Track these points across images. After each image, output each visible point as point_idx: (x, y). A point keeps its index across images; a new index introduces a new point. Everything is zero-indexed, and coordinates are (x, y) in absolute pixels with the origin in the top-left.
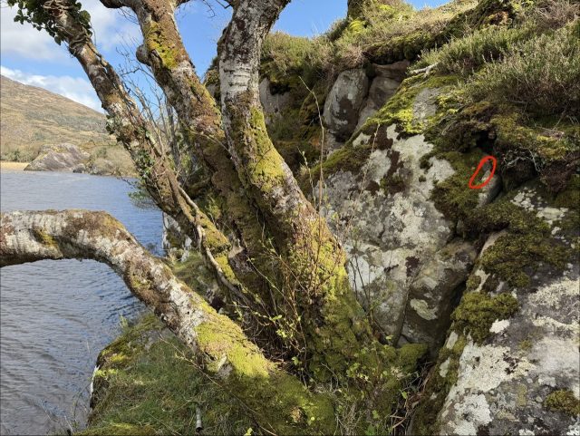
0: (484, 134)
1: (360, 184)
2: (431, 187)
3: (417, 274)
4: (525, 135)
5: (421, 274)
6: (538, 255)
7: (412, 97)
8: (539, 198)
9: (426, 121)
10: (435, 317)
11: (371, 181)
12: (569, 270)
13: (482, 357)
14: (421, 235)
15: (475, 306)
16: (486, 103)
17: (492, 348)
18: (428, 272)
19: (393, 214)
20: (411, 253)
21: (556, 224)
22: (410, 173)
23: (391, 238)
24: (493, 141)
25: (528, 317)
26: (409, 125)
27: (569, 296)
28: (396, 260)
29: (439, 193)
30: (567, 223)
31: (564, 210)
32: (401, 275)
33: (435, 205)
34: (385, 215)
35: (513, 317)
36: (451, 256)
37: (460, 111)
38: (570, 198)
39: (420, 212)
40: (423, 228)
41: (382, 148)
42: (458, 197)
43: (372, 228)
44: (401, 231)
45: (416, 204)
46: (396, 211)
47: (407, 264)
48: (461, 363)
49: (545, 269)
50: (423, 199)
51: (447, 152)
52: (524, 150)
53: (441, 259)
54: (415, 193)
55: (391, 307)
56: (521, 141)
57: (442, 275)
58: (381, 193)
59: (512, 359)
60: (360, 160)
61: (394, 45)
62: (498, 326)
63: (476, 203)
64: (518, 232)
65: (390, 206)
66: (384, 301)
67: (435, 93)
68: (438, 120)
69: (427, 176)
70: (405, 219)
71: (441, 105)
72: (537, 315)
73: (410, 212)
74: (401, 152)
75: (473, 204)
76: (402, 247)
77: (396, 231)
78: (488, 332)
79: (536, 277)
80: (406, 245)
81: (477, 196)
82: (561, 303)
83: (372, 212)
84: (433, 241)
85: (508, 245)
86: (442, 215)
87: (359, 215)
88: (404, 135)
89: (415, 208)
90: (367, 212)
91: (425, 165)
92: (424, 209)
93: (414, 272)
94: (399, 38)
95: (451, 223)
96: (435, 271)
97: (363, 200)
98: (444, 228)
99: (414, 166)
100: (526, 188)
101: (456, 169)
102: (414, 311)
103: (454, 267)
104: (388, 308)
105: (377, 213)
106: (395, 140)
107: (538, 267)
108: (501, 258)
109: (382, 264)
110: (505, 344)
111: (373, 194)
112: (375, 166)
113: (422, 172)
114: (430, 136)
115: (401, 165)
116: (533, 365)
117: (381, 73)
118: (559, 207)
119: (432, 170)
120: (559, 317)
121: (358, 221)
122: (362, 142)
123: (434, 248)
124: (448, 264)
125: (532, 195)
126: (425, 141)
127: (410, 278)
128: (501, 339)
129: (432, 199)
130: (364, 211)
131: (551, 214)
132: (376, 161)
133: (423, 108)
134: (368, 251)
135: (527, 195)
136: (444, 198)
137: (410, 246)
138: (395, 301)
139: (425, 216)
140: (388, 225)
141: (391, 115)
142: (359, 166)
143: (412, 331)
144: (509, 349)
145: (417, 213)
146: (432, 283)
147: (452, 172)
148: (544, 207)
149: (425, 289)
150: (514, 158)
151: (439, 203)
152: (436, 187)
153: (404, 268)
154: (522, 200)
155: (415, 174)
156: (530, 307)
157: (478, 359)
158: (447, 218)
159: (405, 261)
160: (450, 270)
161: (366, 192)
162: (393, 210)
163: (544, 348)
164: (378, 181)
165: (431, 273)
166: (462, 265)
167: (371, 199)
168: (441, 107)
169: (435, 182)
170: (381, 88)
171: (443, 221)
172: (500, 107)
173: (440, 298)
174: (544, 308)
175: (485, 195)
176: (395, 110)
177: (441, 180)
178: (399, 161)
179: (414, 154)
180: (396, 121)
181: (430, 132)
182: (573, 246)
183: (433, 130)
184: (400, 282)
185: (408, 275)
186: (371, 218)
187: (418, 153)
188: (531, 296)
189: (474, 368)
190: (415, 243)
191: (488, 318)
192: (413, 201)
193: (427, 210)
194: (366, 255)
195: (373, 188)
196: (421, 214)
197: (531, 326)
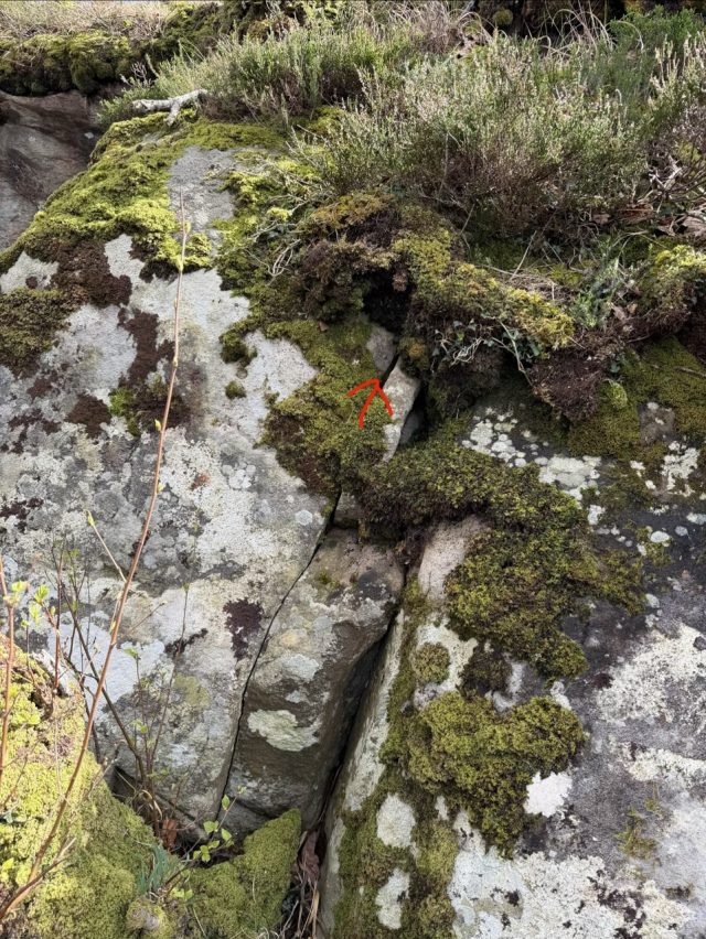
0: (381, 277)
1: (45, 404)
2: (263, 413)
3: (263, 647)
4: (484, 283)
5: (273, 648)
6: (586, 584)
7: (161, 165)
8: (527, 434)
9: (214, 233)
10: (314, 740)
11: (82, 396)
12: (653, 611)
13: (523, 890)
14: (253, 539)
15: (466, 744)
16: (369, 200)
17: (551, 866)
18: (292, 638)
19: (168, 488)
20: (237, 591)
21: (590, 498)
22: (197, 375)
23: (171, 554)
24: (404, 297)
25: (612, 758)
26: (170, 242)
27: (681, 682)
28: (196, 616)
29: (283, 427)
30: (610, 494)
31: (594, 462)
32: (218, 657)
33: (279, 459)
34: (141, 492)
35: (576, 763)
36: (342, 587)
37: (298, 214)
38: (603, 434)
39: (242, 477)
40: (257, 521)
41: (100, 301)
42: (333, 437)
43: (109, 531)
44: (198, 533)
45: (229, 459)
46: (172, 477)
47: (232, 623)
48: (457, 904)
49: (606, 615)
50: (244, 443)
51: (289, 319)
52: (489, 322)
53: (317, 599)
54: (220, 430)
55: (202, 749)
56: (479, 298)
57: (329, 639)
58: (117, 428)
59: (622, 898)
60: (35, 333)
61: (43, 51)
62: (546, 795)
63: (382, 450)
64: (519, 526)
65: (154, 466)
66: (179, 739)
67: (223, 161)
68: (248, 234)
69: (247, 384)
70: (205, 499)
71: (247, 196)
72: (633, 748)
73: (216, 480)
74: (162, 317)
75: (375, 454)
76: (204, 576)
77: (183, 535)
78: (523, 814)
79: (594, 642)
80: (217, 569)
81: (381, 434)
82: (673, 704)
83: (98, 484)
84: (288, 552)
85: (509, 563)
86: (299, 482)
87: (59, 495)
88: (162, 269)
89: (228, 469)
90: (84, 486)
91: (236, 353)
92: (252, 469)
93: (253, 642)
94: (54, 38)
95: (324, 501)
96: (311, 633)
97: (65, 452)
98: (309, 515)
99: (207, 356)
100: (489, 411)
101: (319, 365)
102: (259, 740)
103: (357, 617)
104: (194, 756)
105: (116, 487)
106: (136, 280)
107: (588, 613)
108: (505, 603)
109: (155, 631)
110: (582, 847)
111: (94, 432)
112: (87, 354)
113: (230, 371)
114: (235, 277)
115: (168, 350)
116: (682, 908)
117: (19, 116)
118: (579, 456)
119: (256, 366)
120: (680, 744)
121: (57, 515)
122: (32, 282)
123: (292, 570)
124: (341, 611)
125: (509, 428)
126: (224, 287)
127: (244, 662)
128: (567, 835)
129: (270, 442)
130: (72, 483)
131: (571, 473)
132: (87, 340)
133: (199, 199)
134: (106, 600)
135: (498, 427)
136: (299, 440)
137: (229, 570)
138: (213, 732)
139: (257, 488)
140: (155, 518)
141: (111, 211)
142: (34, 354)
143: (253, 784)
144: (599, 863)
145: (234, 482)
146: (306, 666)
147: (309, 373)
148: (549, 457)
149: (289, 685)
150: (467, 343)
151: (289, 452)
152: (275, 411)
153: (224, 637)
154: (489, 438)
155: (212, 377)
156: (610, 728)
157: (514, 898)
158: (312, 488)
159: (225, 616)
160: (348, 624)
161: (70, 428)
162: (165, 476)
163: (688, 847)
164: (102, 395)
165: (302, 641)
166: (374, 609)
167: (88, 447)
168: (245, 202)
169: (271, 400)
170: (22, 151)
171: (305, 498)
172: (407, 210)
173: (326, 696)
174: (641, 725)
175: (397, 429)
176: (118, 195)
177: (285, 395)
178: (160, 341)
179: (201, 322)
180: (130, 227)
181: (233, 265)
182: (642, 549)
183: (241, 260)
184: (217, 679)
185: (239, 656)
186: (101, 502)
187: (212, 319)
188: (601, 697)
189: (506, 922)
190: (242, 560)
191: (513, 775)
192: (218, 451)
193: (259, 472)
194: (100, 614)
195: (91, 415)
196: (247, 485)
197: (629, 783)
